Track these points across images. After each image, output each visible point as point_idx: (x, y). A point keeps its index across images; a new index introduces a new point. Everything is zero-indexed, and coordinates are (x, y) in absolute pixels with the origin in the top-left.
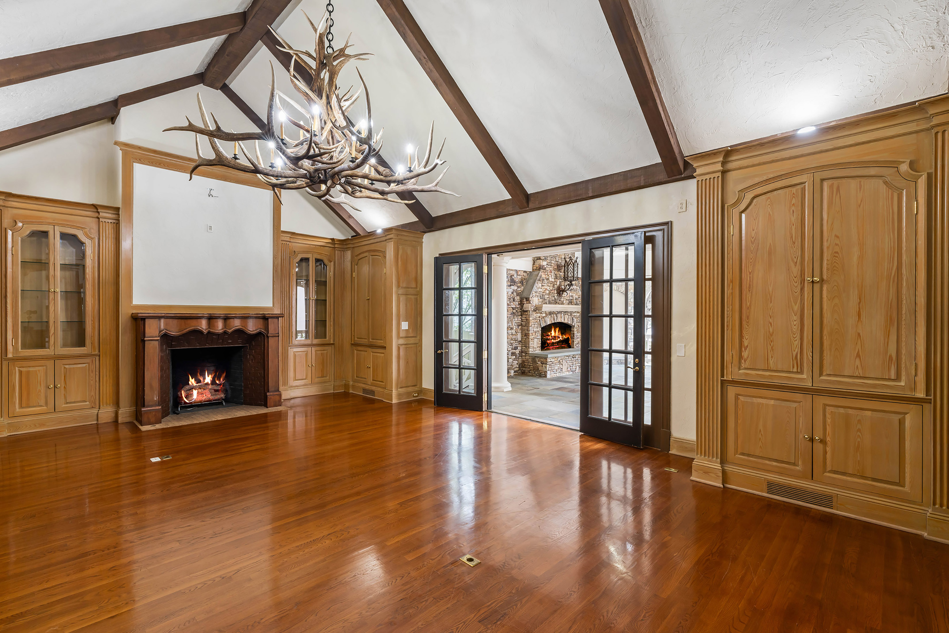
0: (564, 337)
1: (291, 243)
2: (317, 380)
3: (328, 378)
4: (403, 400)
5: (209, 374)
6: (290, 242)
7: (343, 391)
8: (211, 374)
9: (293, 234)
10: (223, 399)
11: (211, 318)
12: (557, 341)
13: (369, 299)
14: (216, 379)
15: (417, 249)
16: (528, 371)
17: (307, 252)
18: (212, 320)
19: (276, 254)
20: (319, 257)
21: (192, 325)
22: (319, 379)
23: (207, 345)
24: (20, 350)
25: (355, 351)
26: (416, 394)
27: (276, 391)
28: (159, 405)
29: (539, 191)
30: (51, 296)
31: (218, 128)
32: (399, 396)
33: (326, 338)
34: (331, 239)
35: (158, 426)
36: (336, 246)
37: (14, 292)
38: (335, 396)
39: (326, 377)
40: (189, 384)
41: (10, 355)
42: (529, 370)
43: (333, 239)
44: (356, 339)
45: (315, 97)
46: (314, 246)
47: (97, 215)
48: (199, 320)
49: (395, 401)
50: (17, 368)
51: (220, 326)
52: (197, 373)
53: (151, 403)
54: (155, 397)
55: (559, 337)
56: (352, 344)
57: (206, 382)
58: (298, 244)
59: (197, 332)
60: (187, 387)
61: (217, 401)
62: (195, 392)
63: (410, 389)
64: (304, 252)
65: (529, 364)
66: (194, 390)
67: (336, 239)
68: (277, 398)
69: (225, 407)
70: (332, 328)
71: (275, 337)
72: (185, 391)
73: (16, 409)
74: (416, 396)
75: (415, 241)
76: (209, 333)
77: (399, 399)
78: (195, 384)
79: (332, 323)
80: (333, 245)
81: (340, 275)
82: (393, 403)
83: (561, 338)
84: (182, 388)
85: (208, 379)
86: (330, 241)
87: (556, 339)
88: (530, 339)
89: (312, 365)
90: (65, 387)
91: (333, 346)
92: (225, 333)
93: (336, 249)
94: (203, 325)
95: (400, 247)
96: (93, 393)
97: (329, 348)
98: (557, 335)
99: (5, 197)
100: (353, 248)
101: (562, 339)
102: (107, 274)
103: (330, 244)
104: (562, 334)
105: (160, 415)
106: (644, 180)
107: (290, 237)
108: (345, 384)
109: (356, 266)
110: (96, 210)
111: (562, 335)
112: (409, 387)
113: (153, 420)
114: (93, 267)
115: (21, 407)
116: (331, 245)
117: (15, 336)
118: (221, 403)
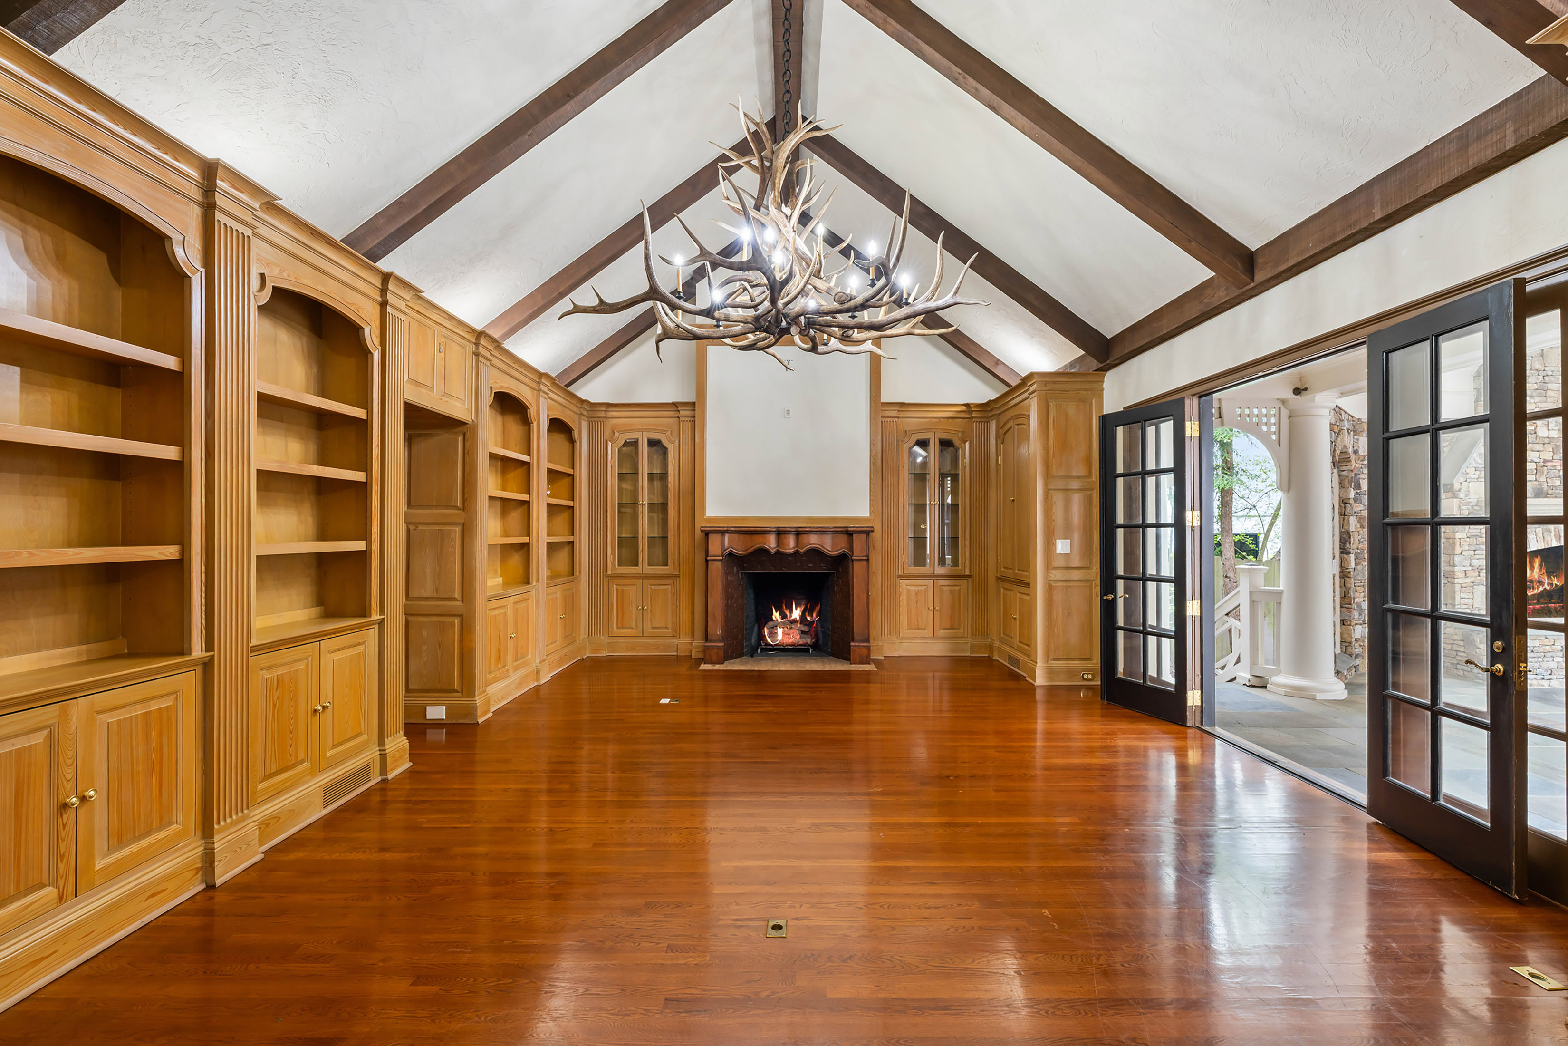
0: (1555, 582)
1: (900, 419)
2: (942, 633)
3: (961, 631)
4: (1058, 682)
5: (798, 606)
6: (898, 418)
7: (987, 655)
8: (800, 607)
9: (902, 404)
10: (809, 645)
11: (780, 533)
12: (1536, 591)
13: (1013, 500)
14: (807, 614)
15: (1091, 403)
16: (1452, 664)
17: (927, 430)
18: (783, 536)
19: (874, 439)
20: (945, 436)
21: (758, 542)
22: (946, 631)
23: (784, 569)
24: (617, 567)
25: (1002, 589)
26: (1088, 674)
27: (863, 641)
28: (721, 641)
29: (1272, 239)
30: (640, 508)
31: (601, 300)
32: (1051, 673)
33: (958, 566)
34: (964, 405)
35: (717, 667)
36: (973, 416)
37: (613, 506)
38: (974, 661)
39: (958, 629)
40: (772, 620)
41: (609, 572)
42: (1455, 661)
43: (967, 405)
44: (1003, 569)
45: (757, 214)
46: (938, 420)
47: (676, 414)
48: (765, 535)
49: (1040, 680)
50: (615, 586)
51: (790, 544)
52: (784, 606)
53: (714, 638)
54: (718, 630)
55: (1541, 583)
56: (998, 578)
57: (793, 617)
58: (913, 420)
59: (763, 551)
60: (770, 624)
61: (803, 647)
62: (780, 631)
63: (1076, 665)
64: (920, 431)
65: (1455, 648)
66: (778, 628)
67: (972, 404)
68: (865, 651)
69: (812, 655)
70: (967, 550)
71: (861, 562)
72: (768, 629)
73: (613, 629)
74: (1087, 680)
75: (1086, 390)
76: (778, 552)
77: (1050, 678)
78: (780, 620)
79: (967, 542)
80: (969, 415)
81: (982, 462)
82: (1036, 684)
83: (1546, 586)
84: (766, 624)
85: (796, 614)
86: (964, 408)
87: (1533, 588)
88: (1457, 587)
89: (934, 608)
90: (651, 610)
91: (970, 580)
92: (797, 552)
93: (974, 420)
94: (771, 543)
95: (1051, 404)
96: (674, 620)
97: (963, 583)
98: (1536, 577)
99: (606, 408)
100: (999, 414)
101: (1548, 588)
102: (685, 482)
103: (964, 413)
104: (1549, 574)
105: (722, 653)
106: (1515, 131)
107: (899, 411)
108: (990, 645)
109: (1002, 445)
110: (676, 409)
111: (1549, 577)
112: (1073, 659)
113: (714, 658)
114: (674, 475)
115: (618, 627)
116: (966, 414)
117: (613, 553)
118: (807, 651)
